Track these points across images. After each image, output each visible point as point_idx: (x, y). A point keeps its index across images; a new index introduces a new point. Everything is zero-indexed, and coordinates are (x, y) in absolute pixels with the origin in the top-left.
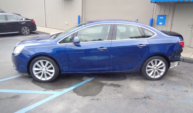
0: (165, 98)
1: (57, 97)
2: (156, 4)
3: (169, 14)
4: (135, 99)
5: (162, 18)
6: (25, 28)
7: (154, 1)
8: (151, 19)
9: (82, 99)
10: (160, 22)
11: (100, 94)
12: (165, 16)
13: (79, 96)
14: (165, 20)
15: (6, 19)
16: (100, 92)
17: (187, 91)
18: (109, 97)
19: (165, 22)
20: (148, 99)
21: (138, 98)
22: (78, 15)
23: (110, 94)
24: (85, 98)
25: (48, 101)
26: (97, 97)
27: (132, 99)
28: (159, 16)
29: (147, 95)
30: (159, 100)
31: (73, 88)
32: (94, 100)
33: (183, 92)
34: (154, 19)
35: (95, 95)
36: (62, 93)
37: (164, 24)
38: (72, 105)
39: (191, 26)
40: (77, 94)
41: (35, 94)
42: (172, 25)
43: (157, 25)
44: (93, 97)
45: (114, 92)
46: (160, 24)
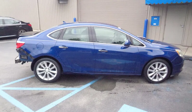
0: (173, 90)
1: (78, 92)
2: (150, 6)
3: (162, 16)
4: (148, 92)
5: (156, 19)
6: (22, 32)
7: (149, 4)
8: (146, 20)
9: (101, 93)
10: (154, 23)
11: (115, 88)
12: (158, 17)
13: (97, 91)
14: (159, 21)
15: (4, 23)
16: (115, 87)
17: (190, 84)
18: (124, 91)
19: (158, 23)
20: (158, 91)
21: (150, 90)
22: (74, 18)
23: (124, 88)
24: (103, 92)
25: (71, 96)
26: (113, 91)
27: (145, 92)
28: (153, 17)
29: (156, 88)
30: (168, 92)
31: (89, 84)
32: (112, 93)
33: (186, 85)
34: (148, 20)
35: (112, 90)
36: (82, 89)
37: (157, 25)
38: (94, 99)
39: (183, 26)
40: (95, 90)
41: (57, 90)
42: (165, 25)
43: (152, 25)
44: (111, 91)
45: (127, 87)
46: (154, 24)
